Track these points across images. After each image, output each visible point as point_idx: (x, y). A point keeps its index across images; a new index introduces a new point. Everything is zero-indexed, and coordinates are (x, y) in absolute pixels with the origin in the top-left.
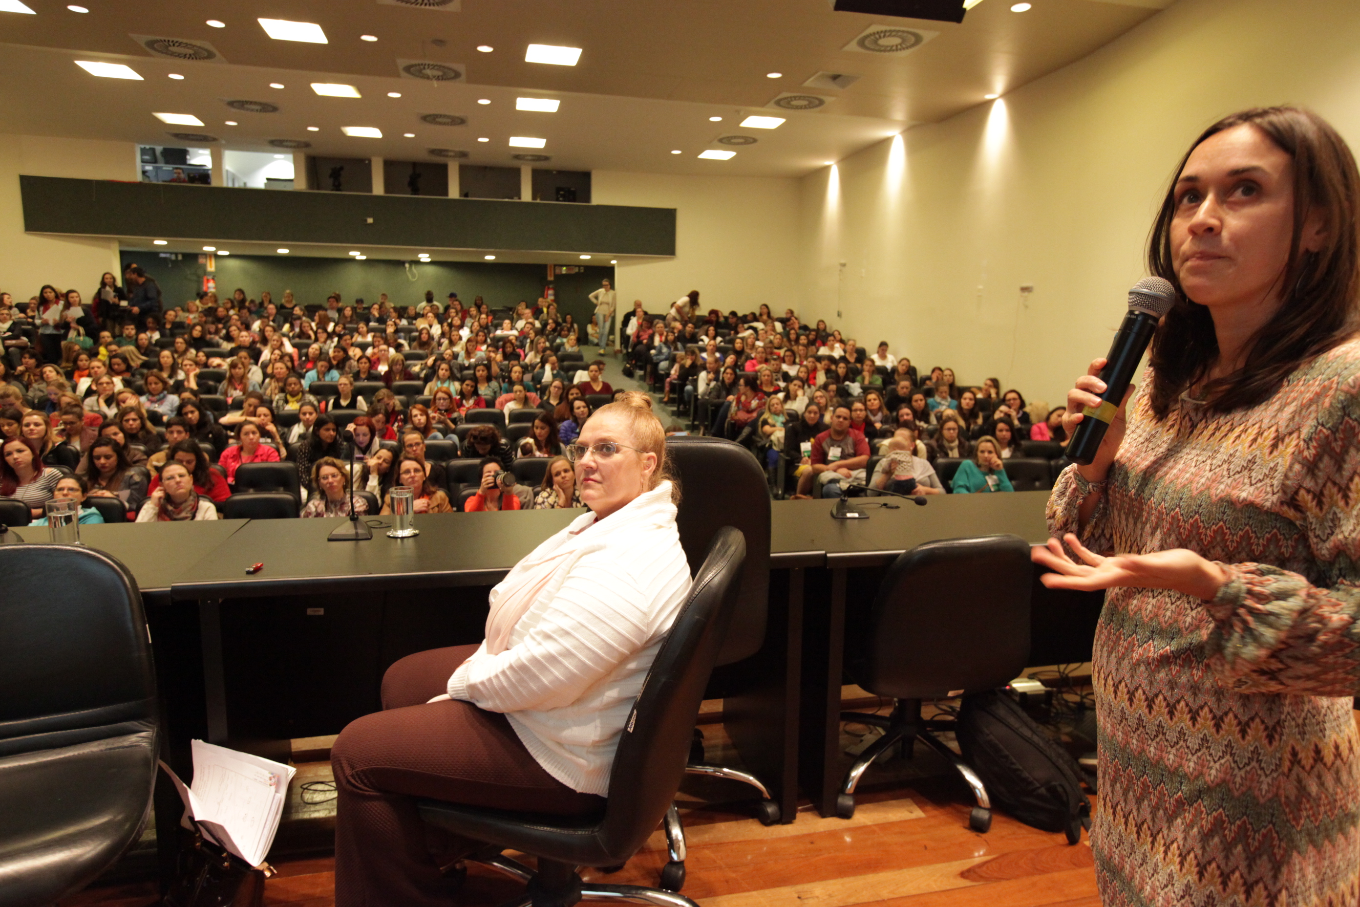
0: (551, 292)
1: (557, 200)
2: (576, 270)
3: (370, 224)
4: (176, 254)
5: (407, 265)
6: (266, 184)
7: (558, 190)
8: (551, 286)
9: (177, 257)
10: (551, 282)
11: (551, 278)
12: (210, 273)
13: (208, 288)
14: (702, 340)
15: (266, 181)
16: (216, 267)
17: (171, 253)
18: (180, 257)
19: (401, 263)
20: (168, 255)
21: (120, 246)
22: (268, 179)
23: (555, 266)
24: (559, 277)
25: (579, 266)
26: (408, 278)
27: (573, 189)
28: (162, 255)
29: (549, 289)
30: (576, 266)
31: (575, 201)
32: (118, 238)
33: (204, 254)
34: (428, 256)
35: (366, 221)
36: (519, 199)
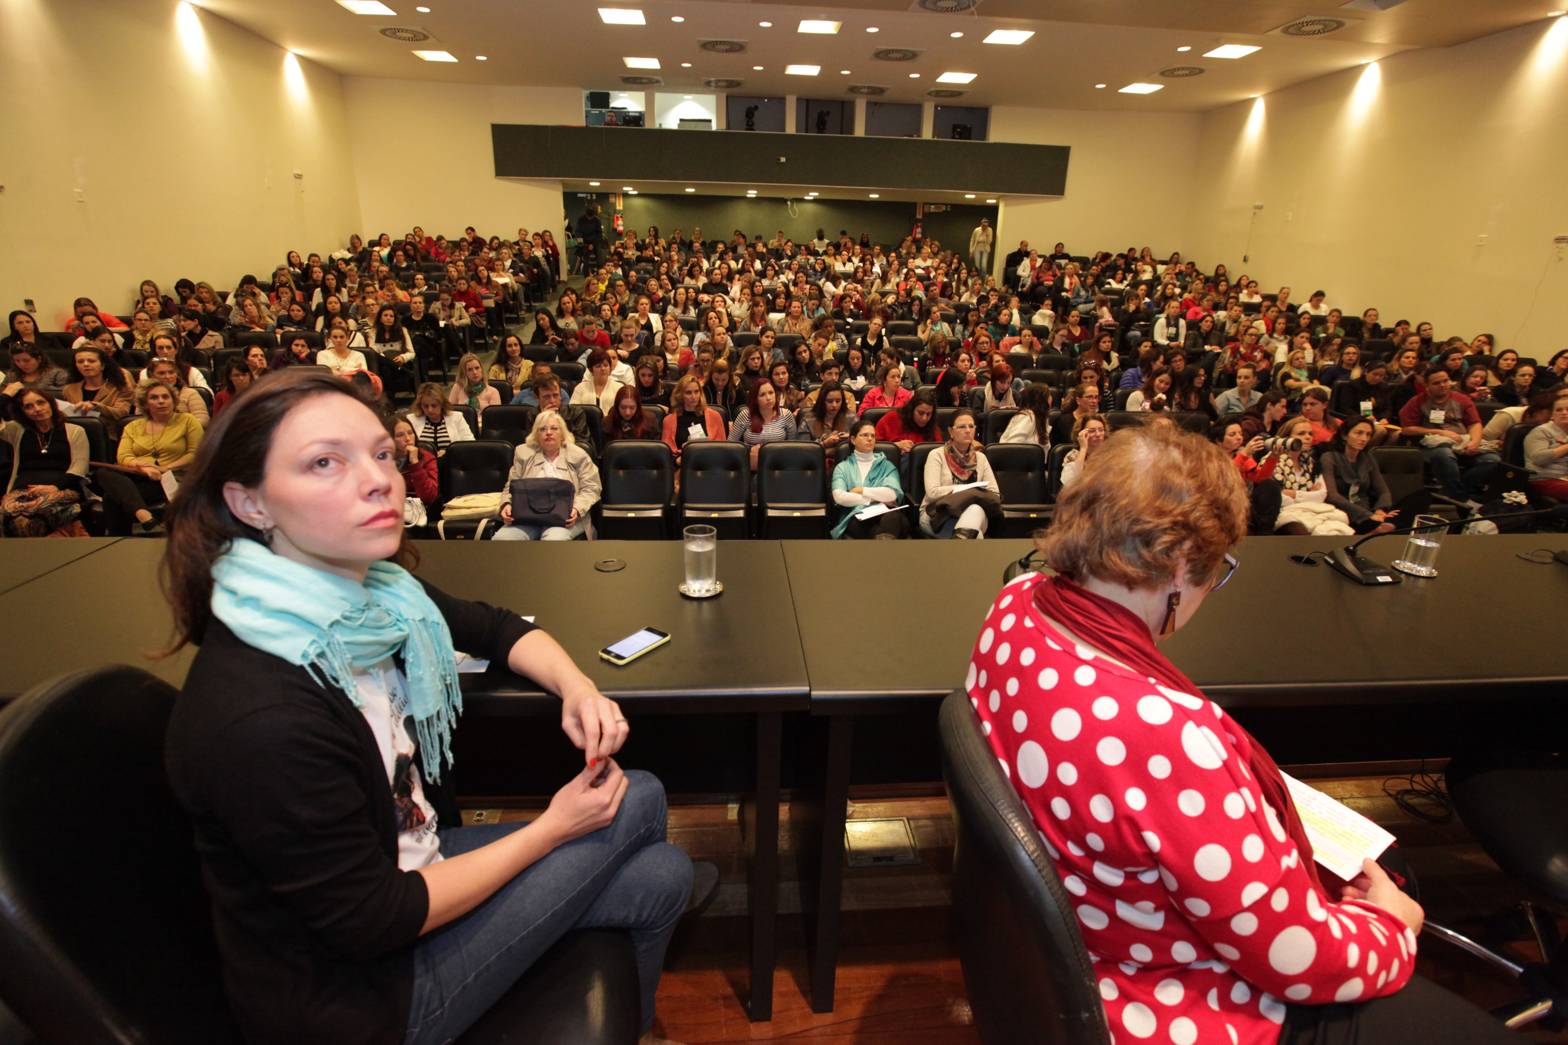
0: (919, 230)
1: (953, 138)
2: (944, 208)
3: (783, 163)
4: (591, 194)
5: (789, 203)
6: (679, 125)
7: (955, 127)
8: (919, 224)
9: (592, 197)
10: (919, 220)
11: (919, 216)
12: (620, 211)
13: (618, 225)
14: (1109, 283)
15: (679, 122)
16: (624, 206)
17: (587, 193)
18: (594, 197)
19: (784, 201)
20: (584, 195)
21: (564, 187)
22: (681, 120)
23: (924, 204)
24: (927, 215)
25: (946, 205)
26: (789, 214)
27: (968, 126)
28: (580, 195)
29: (917, 227)
30: (944, 204)
31: (970, 139)
32: (561, 180)
33: (615, 194)
34: (816, 194)
35: (779, 159)
36: (918, 136)
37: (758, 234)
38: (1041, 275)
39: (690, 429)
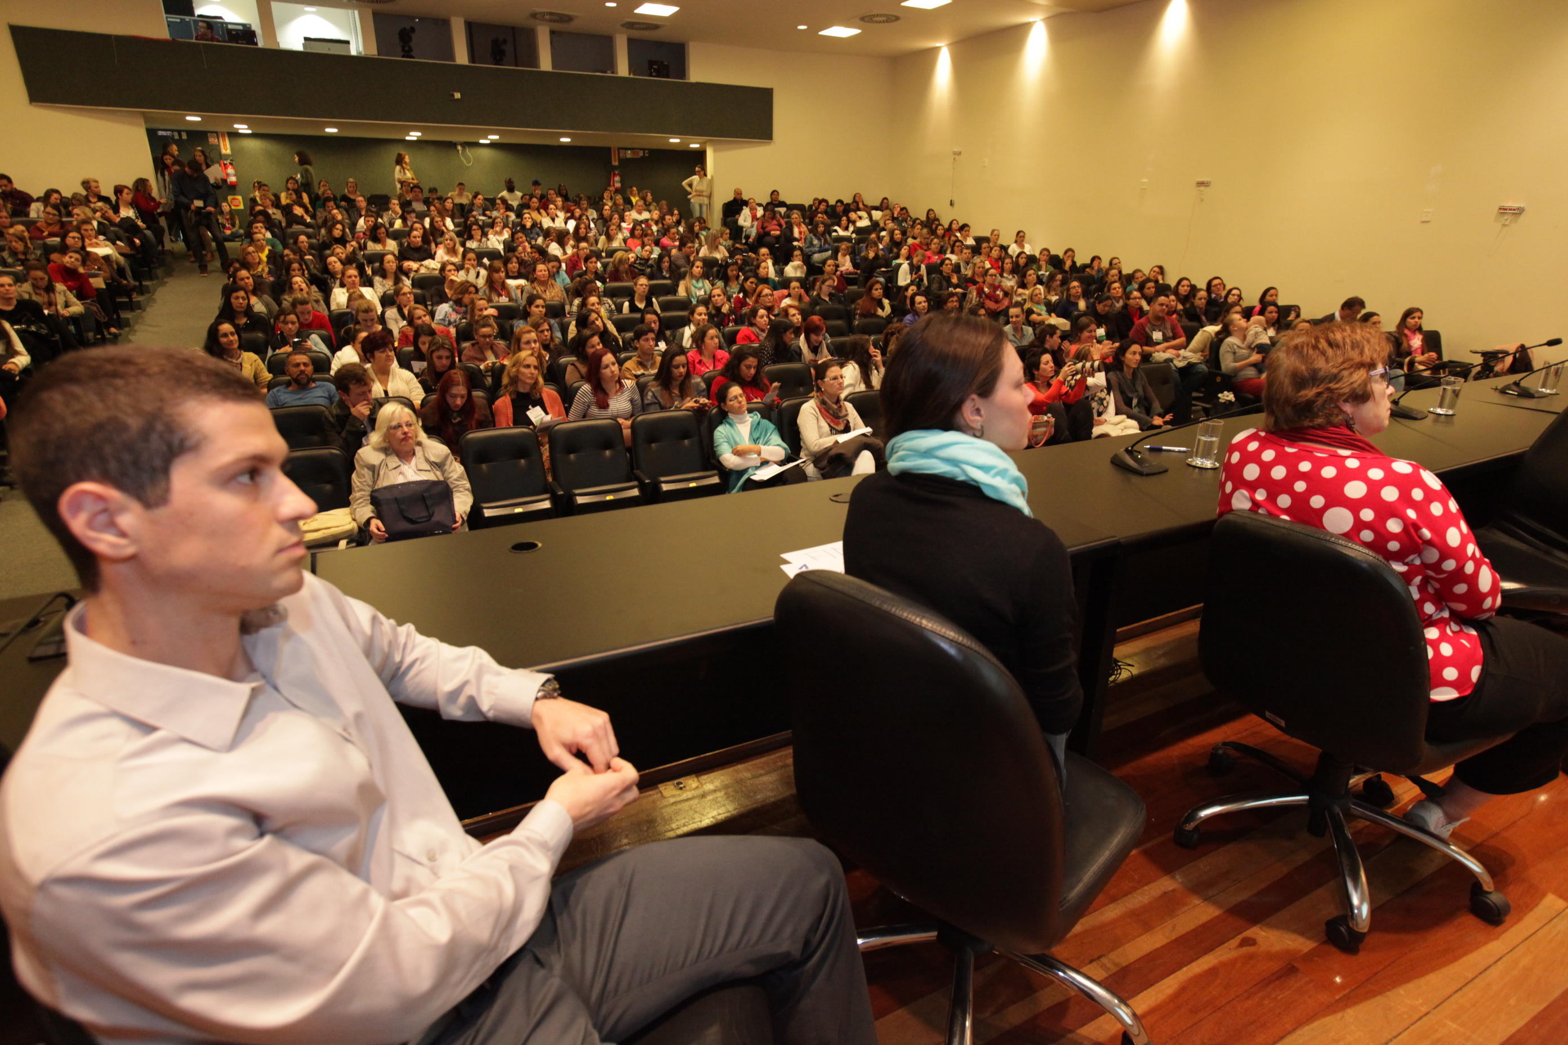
0: (617, 178)
1: (651, 75)
2: (641, 154)
3: (458, 99)
4: (179, 132)
5: (459, 148)
6: (304, 45)
7: (651, 63)
8: (616, 172)
9: (180, 135)
10: (616, 168)
11: (615, 163)
12: (227, 157)
13: (227, 174)
14: (836, 231)
15: (303, 41)
16: (232, 149)
17: (173, 131)
18: (184, 136)
19: (452, 145)
20: (169, 133)
21: (146, 122)
22: (306, 39)
23: (619, 149)
24: (624, 162)
25: (644, 150)
26: (461, 161)
27: (666, 63)
28: (160, 133)
29: (615, 175)
30: (641, 149)
31: (668, 77)
32: (143, 113)
33: (216, 133)
34: (496, 137)
35: (453, 95)
36: (613, 73)
37: (432, 186)
38: (766, 224)
39: (528, 413)
